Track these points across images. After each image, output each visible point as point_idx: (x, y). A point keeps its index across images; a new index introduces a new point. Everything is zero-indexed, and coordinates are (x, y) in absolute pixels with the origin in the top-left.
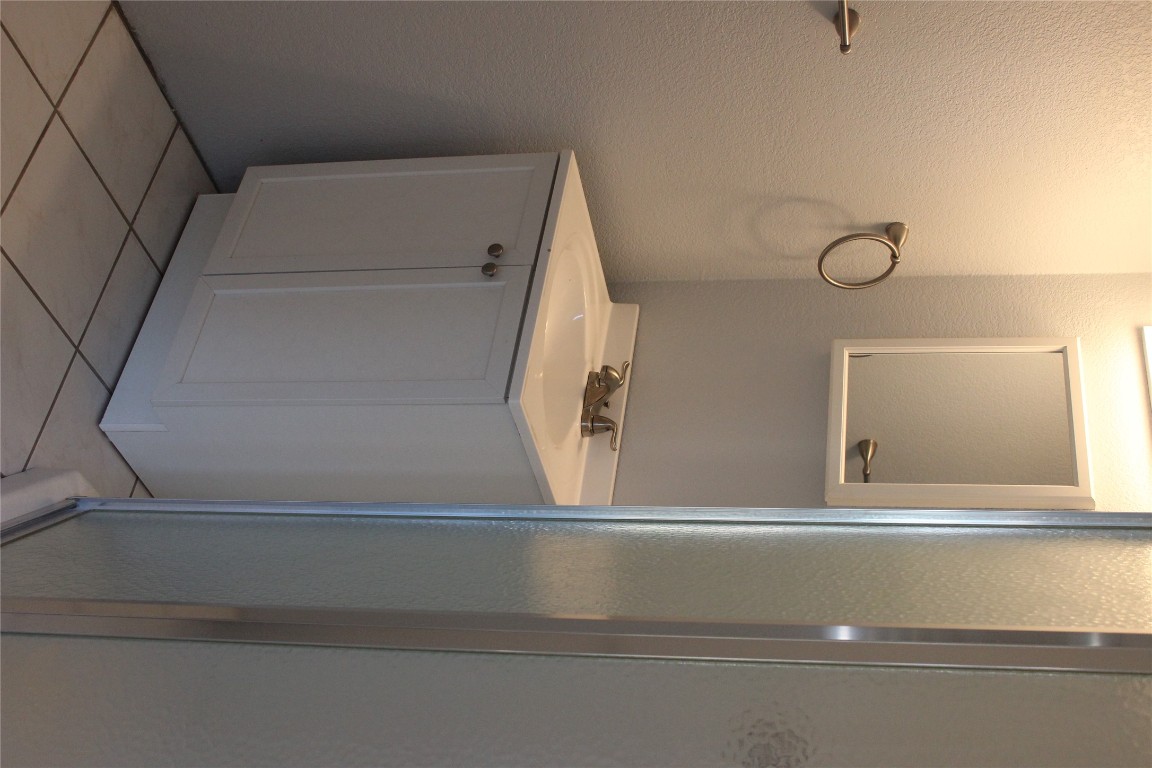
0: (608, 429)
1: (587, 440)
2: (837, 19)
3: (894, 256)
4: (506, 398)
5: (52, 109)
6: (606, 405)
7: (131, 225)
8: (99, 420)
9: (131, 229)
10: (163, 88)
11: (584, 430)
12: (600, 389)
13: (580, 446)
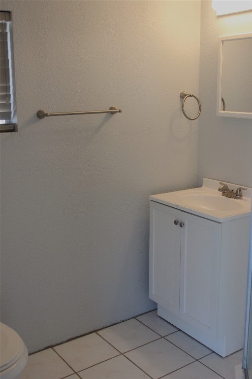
0: (240, 191)
1: (243, 198)
2: (112, 113)
3: (190, 96)
4: (220, 223)
5: (122, 355)
6: (232, 191)
7: (162, 337)
8: (222, 357)
9: (163, 337)
10: (123, 321)
11: (240, 199)
12: (227, 192)
13: (245, 200)
